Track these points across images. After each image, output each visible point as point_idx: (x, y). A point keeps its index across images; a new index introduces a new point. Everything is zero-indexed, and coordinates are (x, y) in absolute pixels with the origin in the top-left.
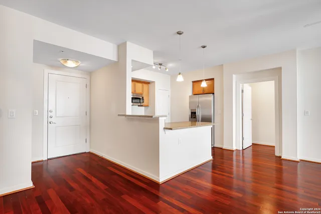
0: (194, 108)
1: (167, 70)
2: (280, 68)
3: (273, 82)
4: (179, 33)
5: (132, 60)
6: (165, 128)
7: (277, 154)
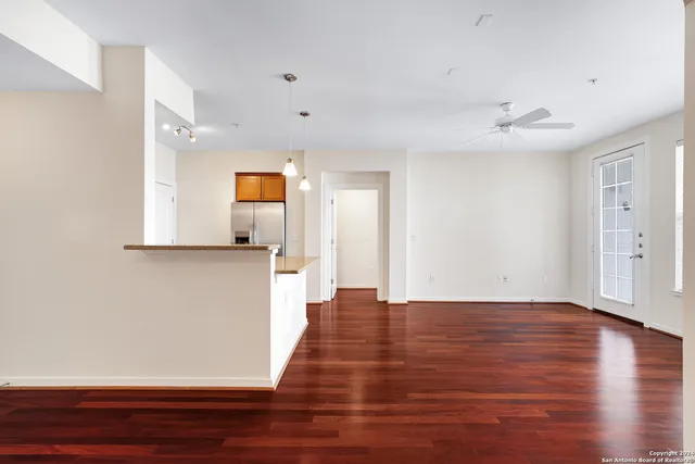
0: (247, 230)
1: (194, 140)
2: (387, 174)
3: (375, 192)
4: (289, 78)
5: (156, 102)
6: (277, 272)
7: (380, 298)
